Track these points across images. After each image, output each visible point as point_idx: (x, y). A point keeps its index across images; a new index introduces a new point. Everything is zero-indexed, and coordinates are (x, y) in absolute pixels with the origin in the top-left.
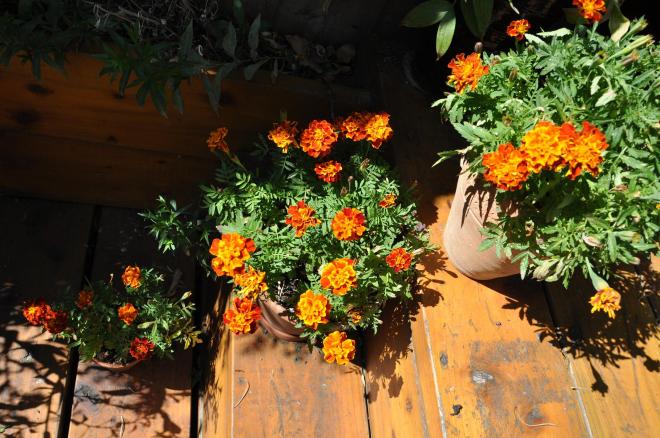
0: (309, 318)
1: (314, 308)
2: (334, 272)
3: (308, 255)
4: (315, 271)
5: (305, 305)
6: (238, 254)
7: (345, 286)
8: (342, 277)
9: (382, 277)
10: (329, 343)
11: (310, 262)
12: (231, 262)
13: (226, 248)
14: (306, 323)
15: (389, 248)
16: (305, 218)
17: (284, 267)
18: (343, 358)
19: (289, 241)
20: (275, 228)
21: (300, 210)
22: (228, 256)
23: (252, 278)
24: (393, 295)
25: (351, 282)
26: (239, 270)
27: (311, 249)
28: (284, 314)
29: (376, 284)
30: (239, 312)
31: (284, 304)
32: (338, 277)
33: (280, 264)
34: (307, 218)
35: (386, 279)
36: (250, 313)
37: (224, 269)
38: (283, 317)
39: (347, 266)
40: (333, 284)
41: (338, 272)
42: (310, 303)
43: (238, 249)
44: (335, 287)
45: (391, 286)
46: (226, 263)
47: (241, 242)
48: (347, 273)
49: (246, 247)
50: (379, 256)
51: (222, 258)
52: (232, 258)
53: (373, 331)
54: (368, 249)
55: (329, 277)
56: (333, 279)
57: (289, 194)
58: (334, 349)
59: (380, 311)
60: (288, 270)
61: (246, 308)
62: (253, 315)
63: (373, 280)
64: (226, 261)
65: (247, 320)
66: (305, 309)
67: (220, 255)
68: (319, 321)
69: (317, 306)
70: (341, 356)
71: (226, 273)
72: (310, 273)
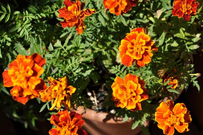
0: (130, 102)
1: (129, 91)
2: (129, 46)
3: (100, 53)
4: (115, 63)
5: (120, 92)
6: (31, 73)
7: (146, 53)
8: (139, 46)
9: (177, 35)
10: (160, 117)
11: (105, 58)
12: (29, 84)
13: (17, 73)
14: (129, 108)
15: (170, 7)
16: (76, 13)
17: (83, 71)
18: (181, 124)
19: (76, 48)
20: (58, 43)
21: (69, 8)
22: (23, 79)
23: (56, 88)
24: (196, 47)
25: (150, 48)
26: (40, 87)
27: (101, 46)
28: (108, 118)
29: (175, 44)
30: (61, 126)
31: (104, 110)
32: (135, 48)
33: (79, 70)
34: (79, 13)
35: (182, 34)
36: (72, 123)
37: (26, 94)
38: (109, 122)
39: (139, 35)
40: (134, 57)
41: (133, 44)
42: (124, 88)
43: (29, 68)
44: (138, 59)
45: (190, 38)
46: (25, 87)
47: (29, 61)
48: (141, 40)
49: (35, 62)
50: (163, 19)
51: (18, 84)
52: (28, 79)
53: (196, 87)
54: (151, 19)
55: (127, 53)
56: (132, 53)
57: (54, 7)
58: (169, 120)
59: (192, 66)
60: (88, 72)
61: (65, 119)
62: (76, 123)
63: (171, 42)
64: (24, 85)
65: (73, 130)
66: (121, 95)
67: (15, 83)
68: (139, 99)
69: (131, 87)
70: (178, 123)
71: (29, 96)
72: (110, 67)
